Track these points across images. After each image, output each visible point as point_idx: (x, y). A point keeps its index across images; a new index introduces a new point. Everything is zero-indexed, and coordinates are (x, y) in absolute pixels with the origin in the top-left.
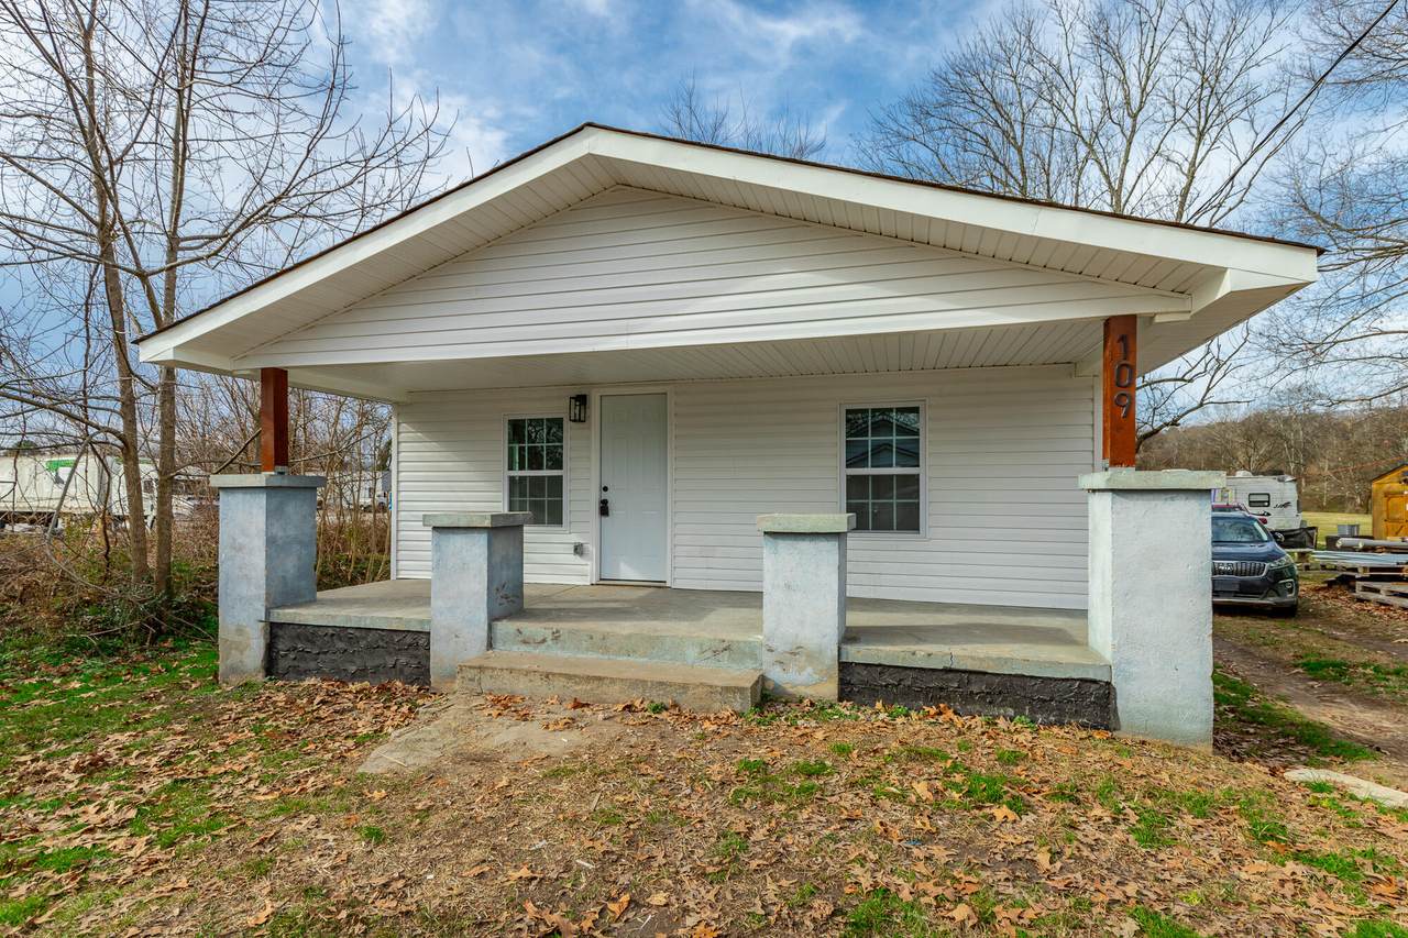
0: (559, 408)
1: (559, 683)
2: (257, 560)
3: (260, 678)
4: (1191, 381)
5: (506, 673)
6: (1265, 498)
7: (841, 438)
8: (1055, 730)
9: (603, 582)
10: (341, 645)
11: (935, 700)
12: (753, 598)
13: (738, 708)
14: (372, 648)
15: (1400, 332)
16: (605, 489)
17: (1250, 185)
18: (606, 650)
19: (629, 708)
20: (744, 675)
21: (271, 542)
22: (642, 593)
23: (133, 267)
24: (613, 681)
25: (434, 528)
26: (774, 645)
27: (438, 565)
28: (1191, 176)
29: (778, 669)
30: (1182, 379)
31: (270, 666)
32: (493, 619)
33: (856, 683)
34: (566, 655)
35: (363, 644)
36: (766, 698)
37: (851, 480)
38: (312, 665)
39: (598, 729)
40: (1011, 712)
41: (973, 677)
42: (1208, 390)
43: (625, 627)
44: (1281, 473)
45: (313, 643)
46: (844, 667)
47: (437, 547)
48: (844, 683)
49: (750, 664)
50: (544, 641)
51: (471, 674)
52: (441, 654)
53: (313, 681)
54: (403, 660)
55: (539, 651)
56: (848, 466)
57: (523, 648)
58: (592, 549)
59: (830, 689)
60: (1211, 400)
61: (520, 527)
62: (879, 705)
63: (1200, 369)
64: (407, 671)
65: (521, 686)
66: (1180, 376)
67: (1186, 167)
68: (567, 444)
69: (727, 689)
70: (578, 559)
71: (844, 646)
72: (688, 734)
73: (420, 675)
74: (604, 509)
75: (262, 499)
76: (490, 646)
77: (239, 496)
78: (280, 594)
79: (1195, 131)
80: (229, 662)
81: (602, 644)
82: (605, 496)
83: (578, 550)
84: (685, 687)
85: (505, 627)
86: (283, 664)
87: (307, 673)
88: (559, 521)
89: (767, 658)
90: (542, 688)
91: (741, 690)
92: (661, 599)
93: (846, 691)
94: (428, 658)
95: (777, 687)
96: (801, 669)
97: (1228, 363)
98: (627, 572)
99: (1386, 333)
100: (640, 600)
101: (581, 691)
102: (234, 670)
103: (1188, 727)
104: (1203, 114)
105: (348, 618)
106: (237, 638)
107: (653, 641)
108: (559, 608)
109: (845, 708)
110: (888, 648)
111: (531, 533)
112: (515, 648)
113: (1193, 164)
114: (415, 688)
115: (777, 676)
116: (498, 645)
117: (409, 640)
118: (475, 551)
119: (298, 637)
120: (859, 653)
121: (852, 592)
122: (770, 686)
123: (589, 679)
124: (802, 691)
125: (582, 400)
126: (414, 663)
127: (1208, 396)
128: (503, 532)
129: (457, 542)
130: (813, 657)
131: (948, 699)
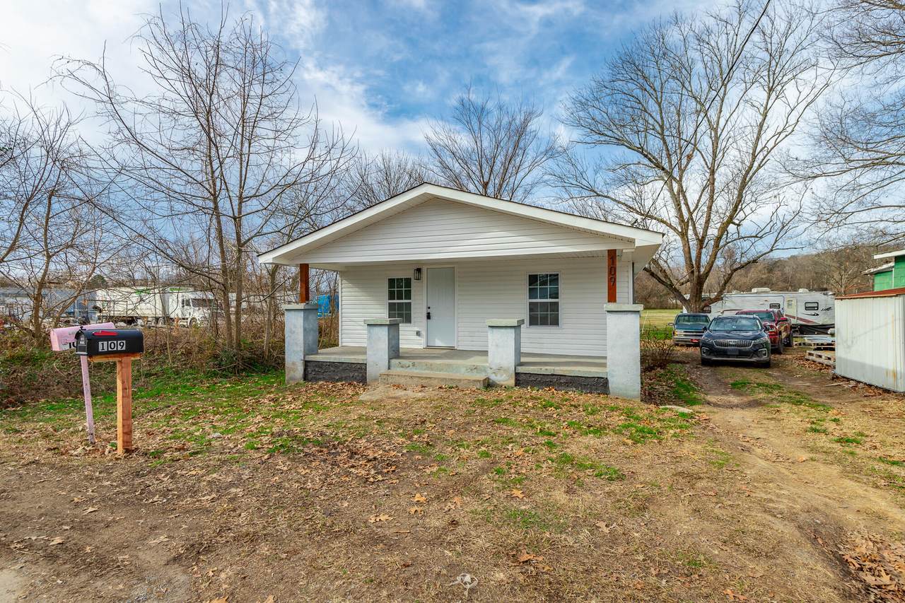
0: (409, 274)
1: (416, 380)
2: (300, 337)
3: (302, 381)
4: (761, 237)
5: (397, 377)
6: (816, 305)
7: (527, 287)
8: (589, 395)
9: (428, 347)
10: (332, 369)
11: (548, 386)
12: (485, 353)
13: (478, 387)
14: (344, 370)
15: (891, 206)
16: (429, 308)
17: (798, 121)
18: (432, 369)
19: (440, 388)
20: (482, 377)
21: (305, 330)
22: (445, 351)
23: (232, 215)
24: (435, 378)
25: (368, 325)
26: (492, 367)
27: (369, 338)
28: (765, 116)
29: (494, 375)
30: (756, 237)
31: (305, 377)
32: (390, 359)
33: (521, 380)
34: (417, 371)
35: (341, 368)
36: (489, 385)
37: (530, 303)
38: (321, 376)
39: (430, 393)
40: (574, 389)
41: (562, 377)
42: (776, 241)
43: (438, 362)
44: (826, 289)
45: (321, 368)
46: (517, 374)
47: (369, 332)
48: (517, 380)
49: (484, 374)
50: (409, 366)
51: (385, 377)
52: (371, 371)
53: (322, 382)
54: (356, 374)
55: (408, 370)
56: (530, 298)
57: (401, 369)
58: (424, 333)
59: (512, 382)
60: (777, 247)
61: (398, 324)
62: (529, 388)
63: (767, 229)
64: (358, 378)
65: (402, 381)
66: (754, 235)
67: (762, 110)
68: (413, 289)
69: (475, 381)
70: (418, 338)
71: (517, 367)
72: (461, 394)
73: (363, 380)
74: (429, 317)
75: (302, 314)
76: (389, 368)
77: (293, 313)
78: (309, 351)
79: (767, 89)
80: (289, 376)
81: (430, 367)
82: (429, 311)
83: (418, 333)
84: (460, 380)
85: (394, 362)
86: (310, 376)
87: (320, 379)
88: (410, 322)
89: (489, 371)
90: (410, 381)
91: (479, 381)
92: (452, 352)
93: (518, 383)
94: (366, 373)
95: (493, 382)
96: (502, 375)
97: (789, 225)
98: (439, 343)
99: (883, 207)
100: (445, 354)
101: (424, 382)
102: (292, 379)
103: (632, 393)
104: (771, 80)
105: (335, 359)
106: (293, 367)
107: (449, 366)
108: (412, 356)
109: (516, 389)
110: (532, 367)
111: (403, 327)
112: (398, 369)
113: (766, 108)
114: (361, 384)
115: (493, 378)
116: (392, 368)
117: (359, 366)
118: (383, 333)
119: (316, 366)
120: (521, 369)
121: (523, 350)
122: (491, 381)
123: (426, 378)
124: (502, 383)
125: (419, 270)
126: (360, 375)
127: (776, 245)
128: (393, 327)
129: (377, 329)
130: (506, 371)
131: (553, 385)
